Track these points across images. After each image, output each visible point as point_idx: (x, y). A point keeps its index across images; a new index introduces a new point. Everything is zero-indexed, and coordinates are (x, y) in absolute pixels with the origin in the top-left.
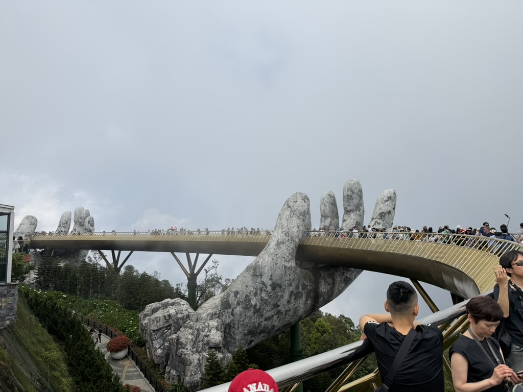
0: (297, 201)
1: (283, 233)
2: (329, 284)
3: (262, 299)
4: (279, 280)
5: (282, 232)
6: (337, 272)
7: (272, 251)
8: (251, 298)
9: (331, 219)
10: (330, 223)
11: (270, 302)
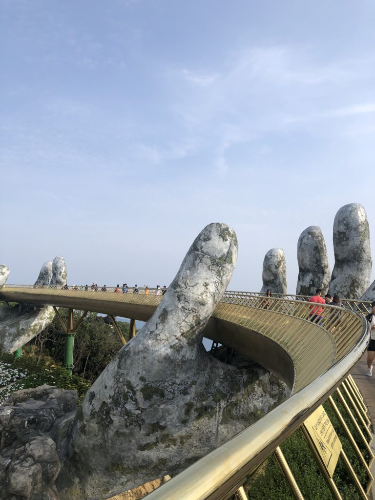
0: (210, 239)
1: (176, 295)
2: (272, 396)
3: (128, 413)
4: (158, 381)
8: (109, 408)
9: (313, 275)
10: (311, 283)
11: (143, 420)
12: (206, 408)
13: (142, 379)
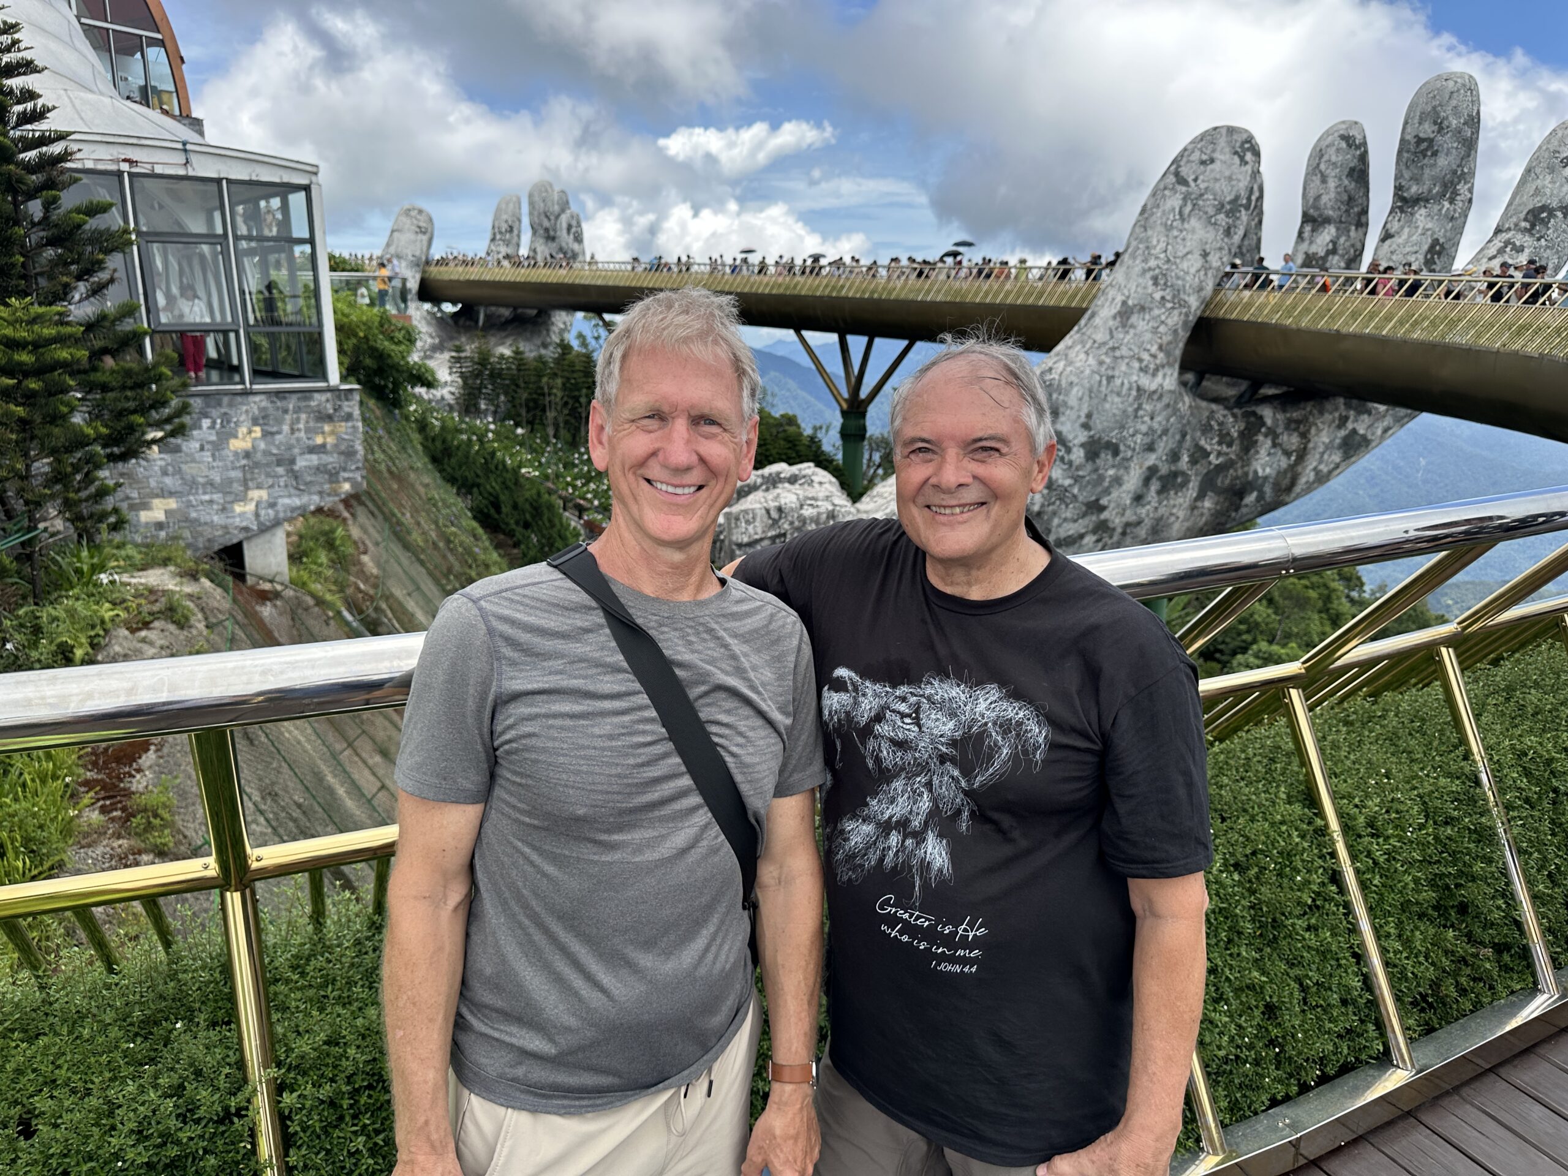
0: (1212, 161)
1: (1148, 275)
2: (1287, 454)
4: (1112, 430)
5: (1144, 271)
6: (1321, 413)
7: (1100, 336)
9: (1338, 229)
10: (1330, 246)
11: (1075, 496)
12: (1174, 475)
13: (1086, 426)
